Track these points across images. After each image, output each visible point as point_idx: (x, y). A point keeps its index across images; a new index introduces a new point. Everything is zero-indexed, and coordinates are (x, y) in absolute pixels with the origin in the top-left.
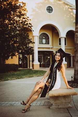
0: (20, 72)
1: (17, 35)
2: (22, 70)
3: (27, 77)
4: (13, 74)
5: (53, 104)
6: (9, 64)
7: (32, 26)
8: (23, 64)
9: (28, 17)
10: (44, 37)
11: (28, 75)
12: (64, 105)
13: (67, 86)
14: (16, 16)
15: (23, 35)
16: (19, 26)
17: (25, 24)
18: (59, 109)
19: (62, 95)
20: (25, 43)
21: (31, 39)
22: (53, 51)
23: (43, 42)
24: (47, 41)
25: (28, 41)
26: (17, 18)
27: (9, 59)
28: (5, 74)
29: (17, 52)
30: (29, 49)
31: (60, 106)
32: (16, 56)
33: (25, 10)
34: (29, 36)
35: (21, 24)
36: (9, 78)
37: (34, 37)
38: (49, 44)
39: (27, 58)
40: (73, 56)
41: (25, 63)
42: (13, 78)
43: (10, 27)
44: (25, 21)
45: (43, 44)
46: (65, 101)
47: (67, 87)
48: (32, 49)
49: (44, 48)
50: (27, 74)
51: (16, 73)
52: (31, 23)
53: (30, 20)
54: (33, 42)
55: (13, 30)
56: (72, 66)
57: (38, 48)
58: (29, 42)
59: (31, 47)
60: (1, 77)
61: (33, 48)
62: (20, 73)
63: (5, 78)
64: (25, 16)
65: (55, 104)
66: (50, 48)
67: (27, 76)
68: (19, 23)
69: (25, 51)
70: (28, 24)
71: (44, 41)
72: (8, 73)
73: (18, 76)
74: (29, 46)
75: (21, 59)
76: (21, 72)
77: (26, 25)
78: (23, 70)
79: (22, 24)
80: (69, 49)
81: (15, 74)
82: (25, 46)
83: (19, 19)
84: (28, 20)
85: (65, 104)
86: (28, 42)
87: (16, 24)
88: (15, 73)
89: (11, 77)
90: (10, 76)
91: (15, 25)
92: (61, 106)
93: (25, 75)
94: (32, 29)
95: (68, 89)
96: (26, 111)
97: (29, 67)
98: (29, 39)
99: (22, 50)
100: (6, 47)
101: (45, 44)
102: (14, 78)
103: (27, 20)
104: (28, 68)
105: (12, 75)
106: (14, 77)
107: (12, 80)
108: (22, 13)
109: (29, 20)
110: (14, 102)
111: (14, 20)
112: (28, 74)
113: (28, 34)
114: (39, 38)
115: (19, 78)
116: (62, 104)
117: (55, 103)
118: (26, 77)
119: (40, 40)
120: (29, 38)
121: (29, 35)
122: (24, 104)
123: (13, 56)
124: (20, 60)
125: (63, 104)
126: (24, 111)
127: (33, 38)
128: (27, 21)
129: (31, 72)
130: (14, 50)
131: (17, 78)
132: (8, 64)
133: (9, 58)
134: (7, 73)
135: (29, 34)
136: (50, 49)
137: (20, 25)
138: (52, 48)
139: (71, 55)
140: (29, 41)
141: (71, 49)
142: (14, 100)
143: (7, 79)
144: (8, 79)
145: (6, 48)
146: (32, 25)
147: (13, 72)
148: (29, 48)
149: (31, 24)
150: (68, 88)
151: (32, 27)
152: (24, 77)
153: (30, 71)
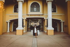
10: (35, 6)
22: (44, 18)
24: (38, 9)
40: (63, 22)
45: (34, 11)
49: (36, 15)
56: (62, 31)
71: (35, 9)
80: (60, 16)
101: (36, 11)
119: (32, 9)
136: (41, 16)
139: (62, 21)
141: (61, 16)
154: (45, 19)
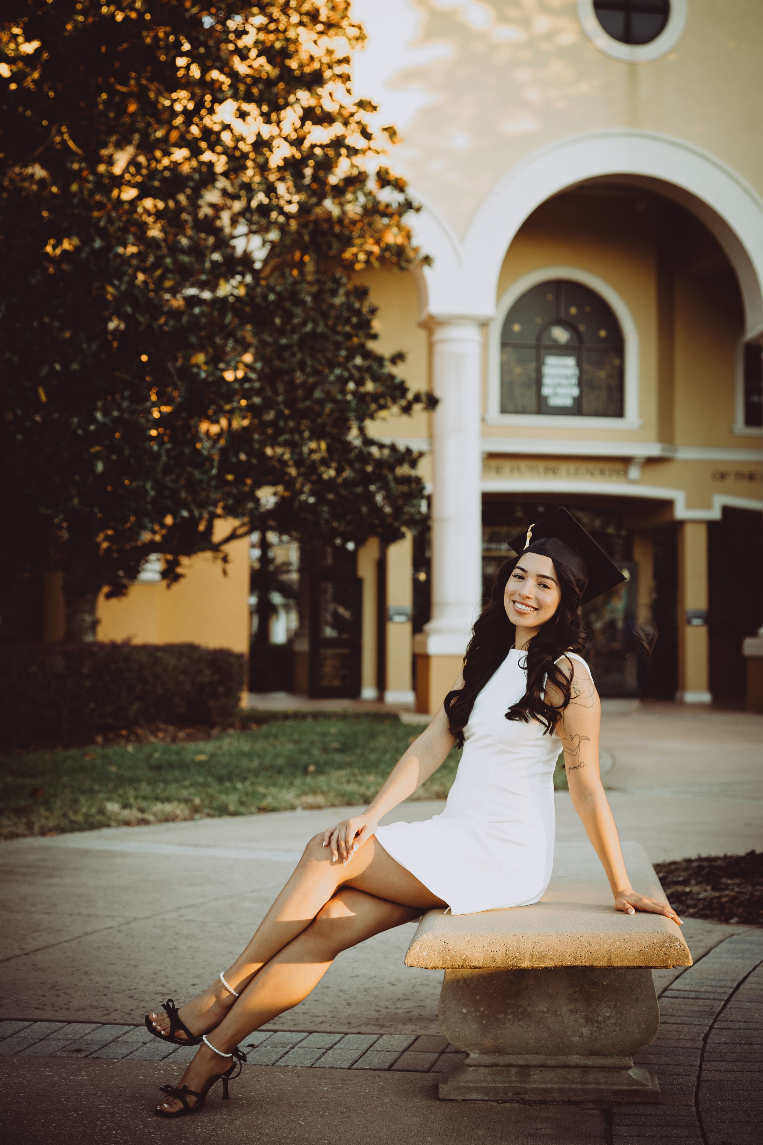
0: (246, 746)
1: (228, 318)
2: (286, 716)
3: (320, 799)
4: (171, 766)
5: (474, 1056)
6: (137, 641)
7: (408, 206)
8: (303, 646)
9: (366, 97)
10: (560, 335)
11: (337, 776)
12: (576, 1074)
13: (614, 885)
14: (235, 97)
15: (298, 311)
16: (264, 210)
17: (333, 180)
18: (525, 1102)
19: (541, 958)
20: (321, 402)
21: (398, 358)
22: (668, 504)
23: (546, 391)
24: (603, 374)
25: (360, 383)
26: (243, 115)
27: (134, 591)
28: (73, 752)
29: (231, 512)
30: (366, 479)
31: (536, 1076)
32: (216, 548)
33: (335, 17)
34: (377, 325)
35: (281, 188)
36: (113, 807)
37: (440, 334)
38: (619, 413)
39: (359, 583)
41: (329, 632)
42: (157, 799)
43: (159, 215)
44: (338, 143)
45: (543, 407)
46: (585, 1031)
47: (617, 893)
48: (404, 470)
49: (563, 467)
50: (320, 771)
51: (209, 746)
52: (395, 173)
53: (391, 132)
54: (417, 398)
55: (185, 259)
57: (491, 456)
58: (375, 397)
59: (393, 448)
60: (34, 793)
61: (413, 464)
62: (249, 755)
63: (75, 801)
64: (329, 87)
65: (486, 1059)
66: (626, 461)
67: (314, 792)
68: (263, 168)
69: (321, 500)
70: (371, 184)
71: (561, 377)
72: (110, 751)
73: (220, 780)
74: (368, 442)
75: (285, 590)
76: (260, 745)
77: (338, 192)
78: (298, 716)
79: (299, 188)
81: (185, 766)
82: (317, 435)
83: (267, 131)
84: (366, 135)
85: (590, 1063)
86: (361, 398)
87: (222, 183)
88: (201, 745)
89: (145, 788)
90: (134, 781)
91: (212, 196)
92: (550, 1074)
93: (305, 771)
94: (415, 242)
95: (622, 910)
96: (191, 1100)
97: (381, 684)
98: (368, 355)
99: (289, 484)
100: (97, 456)
101: (577, 409)
102: (168, 808)
103: (355, 140)
104: (369, 692)
105: (158, 768)
106: (172, 789)
107: (145, 822)
108: (304, 56)
109: (380, 140)
110: (107, 1033)
111: (207, 133)
112: (341, 766)
113: (362, 293)
114: (504, 345)
115: (223, 811)
116: (561, 1059)
117: (487, 1042)
118: (309, 799)
119: (518, 370)
120: (371, 345)
121: (373, 311)
122: (182, 1034)
123: (189, 553)
124: (277, 598)
125: (574, 1059)
126: (179, 1105)
127: (431, 347)
128: (353, 152)
129: (381, 741)
130: (192, 486)
131: (196, 810)
132: (127, 643)
133: (133, 573)
134: (107, 742)
135: (374, 299)
136: (634, 472)
137: (270, 189)
138: (651, 461)
140: (370, 386)
142: (115, 1016)
143: (86, 807)
144: (102, 811)
145: (100, 467)
146: (414, 193)
147: (174, 740)
148: (365, 458)
149: (399, 186)
150: (625, 902)
151: (410, 219)
152: (289, 796)
153: (372, 736)
154: (681, 512)
